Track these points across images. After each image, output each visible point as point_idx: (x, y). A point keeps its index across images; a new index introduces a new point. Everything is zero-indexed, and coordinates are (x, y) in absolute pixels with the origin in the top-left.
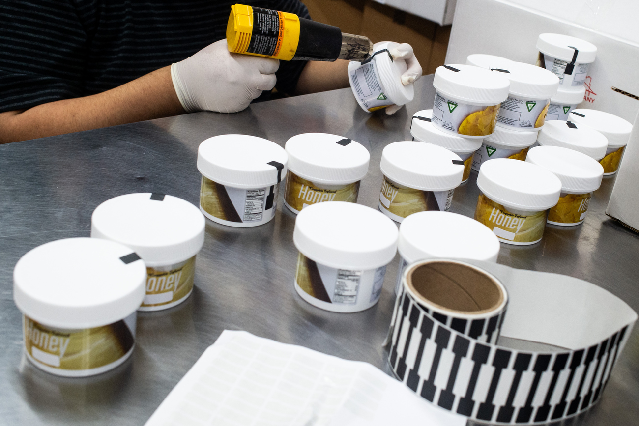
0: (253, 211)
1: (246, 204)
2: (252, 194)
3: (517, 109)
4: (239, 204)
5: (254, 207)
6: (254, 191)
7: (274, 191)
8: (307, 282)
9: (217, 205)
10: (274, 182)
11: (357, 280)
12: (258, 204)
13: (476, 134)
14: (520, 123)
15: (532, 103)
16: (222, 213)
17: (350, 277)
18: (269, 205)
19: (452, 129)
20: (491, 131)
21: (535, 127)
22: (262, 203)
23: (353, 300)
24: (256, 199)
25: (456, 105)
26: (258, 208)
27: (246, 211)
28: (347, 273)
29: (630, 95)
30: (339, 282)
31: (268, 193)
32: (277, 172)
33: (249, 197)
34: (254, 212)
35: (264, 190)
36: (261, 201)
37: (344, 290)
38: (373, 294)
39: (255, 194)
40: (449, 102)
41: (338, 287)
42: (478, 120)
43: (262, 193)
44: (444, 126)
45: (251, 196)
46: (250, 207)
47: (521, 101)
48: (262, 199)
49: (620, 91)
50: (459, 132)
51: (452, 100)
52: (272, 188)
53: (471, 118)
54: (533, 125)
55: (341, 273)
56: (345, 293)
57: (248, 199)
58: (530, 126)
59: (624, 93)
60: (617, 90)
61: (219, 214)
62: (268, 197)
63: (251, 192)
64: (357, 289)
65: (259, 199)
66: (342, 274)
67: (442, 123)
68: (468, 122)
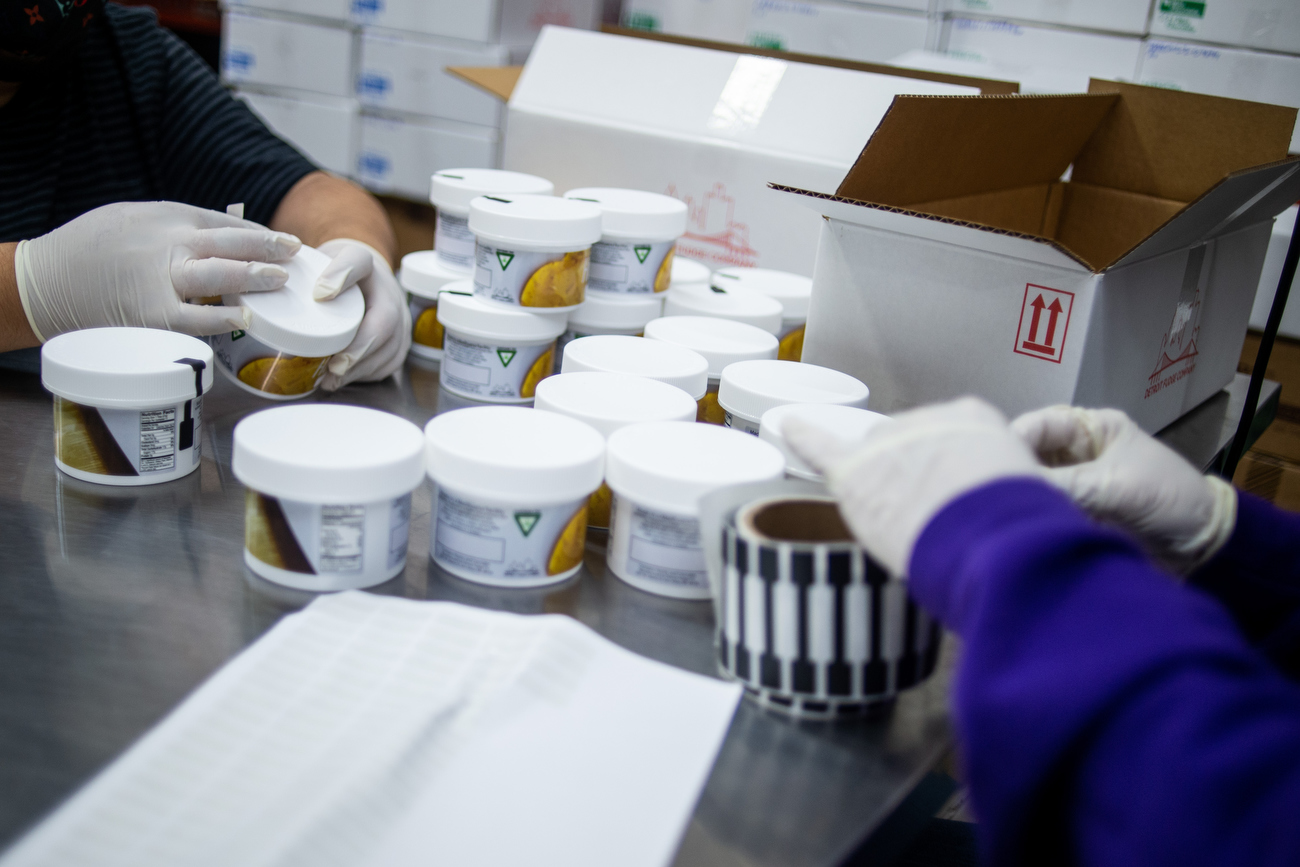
0: (157, 451)
1: (142, 439)
2: (150, 418)
3: (620, 262)
4: (129, 441)
5: (157, 445)
6: (154, 413)
7: (194, 414)
8: (268, 544)
9: (87, 448)
10: (190, 393)
11: (359, 525)
12: (165, 439)
13: (551, 304)
14: (628, 286)
15: (644, 247)
16: (99, 463)
17: (346, 520)
18: (186, 441)
19: (509, 300)
20: (577, 299)
21: (656, 290)
22: (172, 435)
23: (356, 564)
24: (159, 429)
25: (512, 256)
26: (165, 447)
27: (142, 453)
28: (339, 513)
29: (799, 192)
30: (326, 531)
31: (180, 418)
32: (193, 375)
33: (146, 425)
34: (158, 453)
35: (172, 412)
36: (169, 432)
37: (336, 547)
38: (391, 552)
39: (156, 418)
40: (499, 253)
41: (325, 542)
42: (552, 278)
43: (170, 416)
44: (495, 297)
45: (149, 423)
46: (149, 444)
47: (624, 246)
48: (171, 428)
49: (781, 188)
50: (522, 303)
51: (502, 247)
52: (188, 405)
53: (540, 277)
54: (650, 286)
55: (328, 513)
56: (340, 552)
57: (145, 430)
58: (645, 290)
59: (788, 190)
60: (776, 187)
61: (93, 464)
62: (182, 425)
63: (149, 415)
64: (361, 542)
65: (166, 429)
66: (332, 515)
67: (490, 292)
68: (536, 284)
